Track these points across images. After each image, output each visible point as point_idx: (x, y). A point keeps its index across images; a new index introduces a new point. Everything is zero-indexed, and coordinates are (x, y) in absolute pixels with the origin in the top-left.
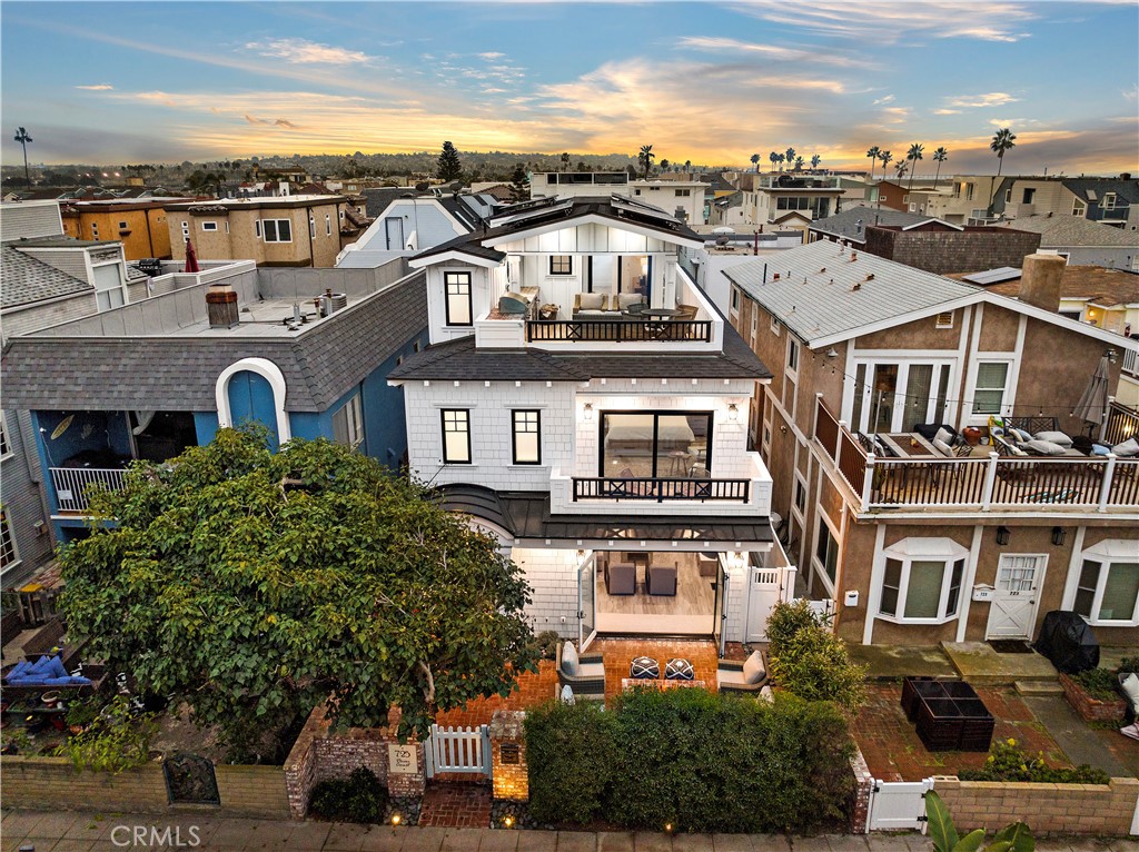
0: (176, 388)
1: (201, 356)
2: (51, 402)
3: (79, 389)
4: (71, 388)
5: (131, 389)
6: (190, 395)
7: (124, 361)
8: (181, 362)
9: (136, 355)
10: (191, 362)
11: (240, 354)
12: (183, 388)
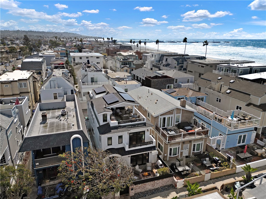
0: (62, 142)
1: (66, 135)
2: (37, 148)
3: (42, 145)
4: (41, 145)
5: (53, 143)
6: (65, 143)
7: (51, 138)
8: (62, 137)
9: (53, 137)
10: (64, 137)
11: (73, 134)
12: (63, 141)
